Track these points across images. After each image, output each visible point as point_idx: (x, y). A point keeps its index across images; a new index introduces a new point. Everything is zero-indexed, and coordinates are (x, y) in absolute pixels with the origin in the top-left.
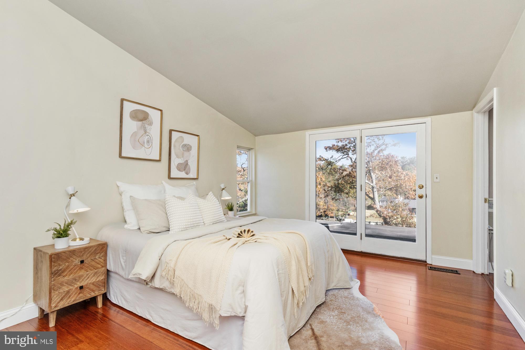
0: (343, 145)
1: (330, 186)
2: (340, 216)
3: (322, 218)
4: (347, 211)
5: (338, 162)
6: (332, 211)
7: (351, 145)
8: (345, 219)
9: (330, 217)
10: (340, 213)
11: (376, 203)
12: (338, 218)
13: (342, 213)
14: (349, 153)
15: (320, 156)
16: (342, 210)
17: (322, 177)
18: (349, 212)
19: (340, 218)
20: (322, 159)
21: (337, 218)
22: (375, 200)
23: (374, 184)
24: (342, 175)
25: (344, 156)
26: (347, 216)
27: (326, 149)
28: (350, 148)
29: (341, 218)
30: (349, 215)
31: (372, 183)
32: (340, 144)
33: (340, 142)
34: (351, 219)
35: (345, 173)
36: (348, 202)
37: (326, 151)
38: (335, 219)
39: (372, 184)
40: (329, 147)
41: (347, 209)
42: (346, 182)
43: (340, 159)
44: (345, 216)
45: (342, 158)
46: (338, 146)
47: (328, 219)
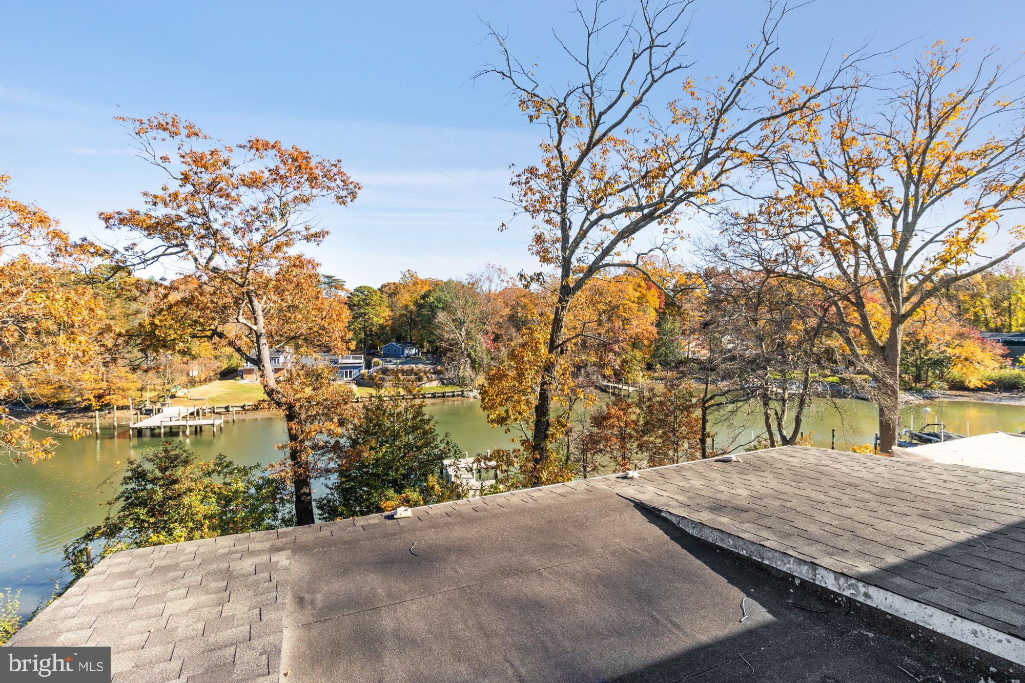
0: (167, 216)
1: (123, 331)
2: (148, 403)
3: (90, 414)
4: (167, 387)
5: (149, 262)
6: (123, 394)
7: (194, 219)
8: (164, 408)
9: (118, 408)
10: (148, 395)
11: (265, 372)
12: (141, 409)
13: (155, 393)
14: (187, 242)
15: (84, 239)
16: (152, 387)
17: (93, 306)
18: (173, 390)
19: (147, 408)
20: (92, 250)
21: (138, 409)
22: (263, 366)
23: (261, 327)
24: (165, 301)
25: (169, 247)
26: (169, 401)
27: (107, 219)
28: (189, 227)
29: (151, 408)
30: (173, 397)
31: (256, 324)
32: (160, 212)
33: (160, 205)
34: (179, 405)
35: (174, 297)
36: (170, 367)
37: (107, 227)
38: (132, 411)
39: (255, 327)
40: (119, 213)
41: (168, 383)
42: (180, 320)
43: (158, 257)
44: (161, 400)
45: (164, 254)
46: (150, 217)
47: (109, 413)
